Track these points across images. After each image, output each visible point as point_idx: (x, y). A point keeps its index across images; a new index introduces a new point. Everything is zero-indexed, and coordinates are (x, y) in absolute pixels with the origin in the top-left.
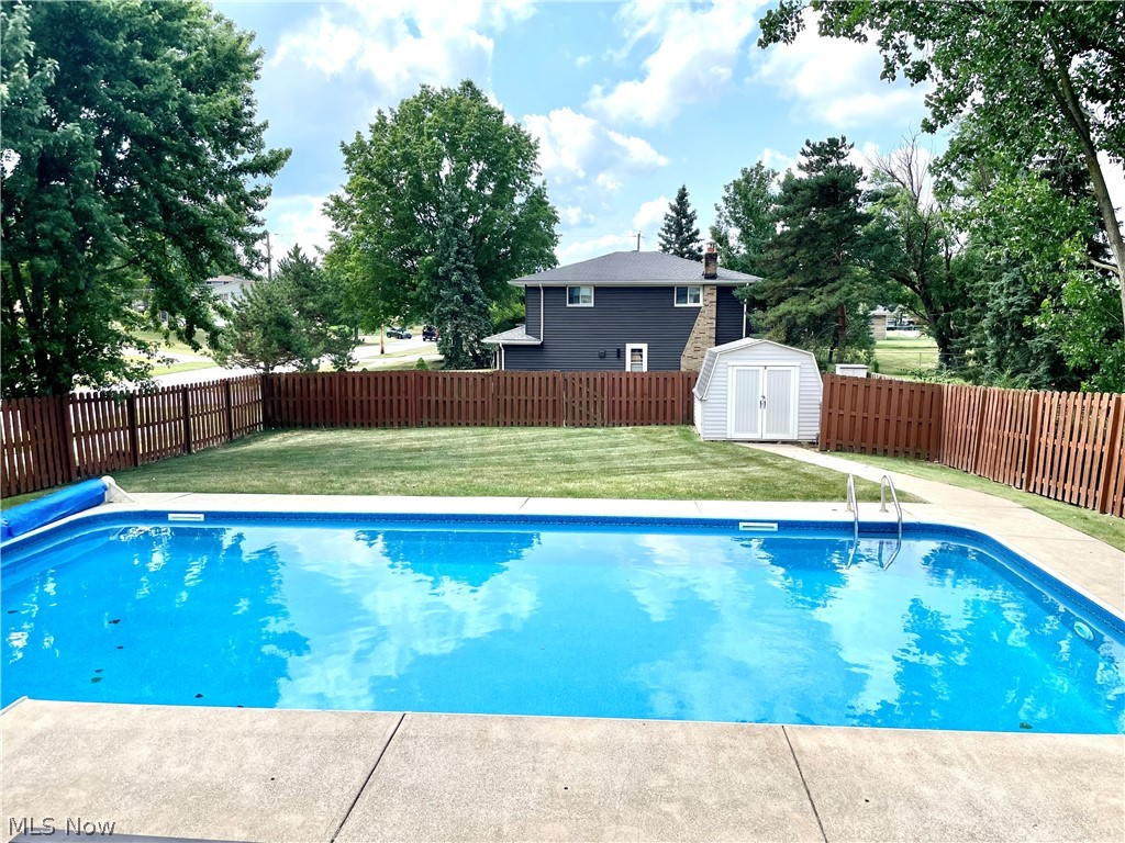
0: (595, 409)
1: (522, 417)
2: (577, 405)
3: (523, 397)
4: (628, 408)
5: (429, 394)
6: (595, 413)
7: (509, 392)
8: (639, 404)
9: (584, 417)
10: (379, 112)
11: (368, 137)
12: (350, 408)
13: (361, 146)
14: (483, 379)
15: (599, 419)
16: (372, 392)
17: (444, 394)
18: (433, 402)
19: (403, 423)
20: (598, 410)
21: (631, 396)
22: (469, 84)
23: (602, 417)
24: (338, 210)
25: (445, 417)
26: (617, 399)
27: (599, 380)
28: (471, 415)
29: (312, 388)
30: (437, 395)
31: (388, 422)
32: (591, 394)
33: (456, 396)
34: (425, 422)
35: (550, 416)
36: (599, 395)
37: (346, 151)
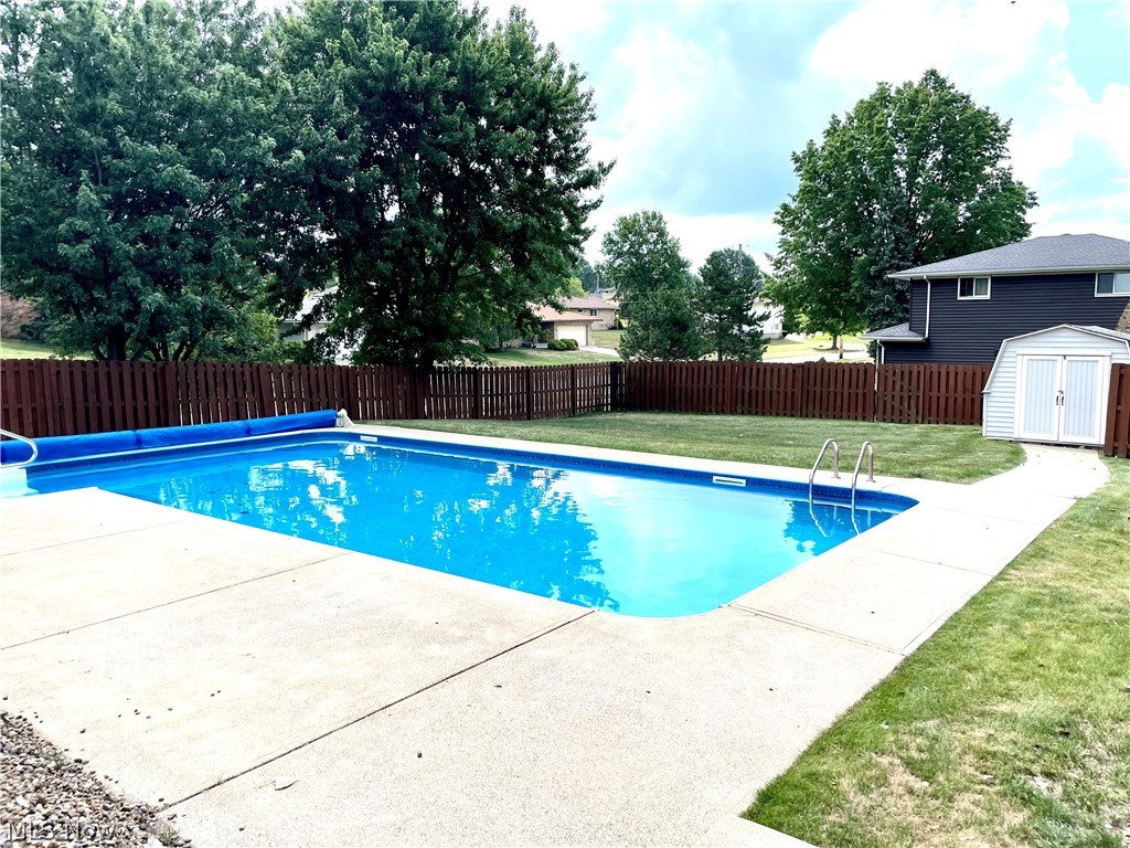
0: (909, 404)
1: (831, 410)
2: (889, 399)
3: (832, 389)
4: (946, 405)
5: (744, 384)
6: (909, 408)
7: (819, 384)
8: (960, 401)
9: (897, 412)
10: (834, 117)
11: (820, 141)
12: (677, 394)
13: (811, 153)
14: (794, 371)
15: (914, 416)
16: (696, 380)
17: (757, 384)
18: (747, 391)
19: (720, 410)
20: (913, 406)
21: (951, 391)
22: (933, 73)
23: (917, 413)
24: (787, 217)
25: (757, 407)
26: (934, 394)
27: (915, 374)
28: (781, 406)
29: (648, 375)
30: (750, 385)
31: (707, 408)
32: (905, 388)
33: (768, 385)
34: (739, 410)
35: (860, 409)
36: (914, 388)
37: (797, 160)
